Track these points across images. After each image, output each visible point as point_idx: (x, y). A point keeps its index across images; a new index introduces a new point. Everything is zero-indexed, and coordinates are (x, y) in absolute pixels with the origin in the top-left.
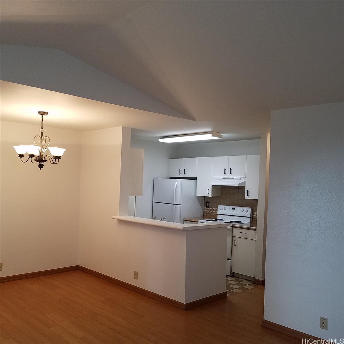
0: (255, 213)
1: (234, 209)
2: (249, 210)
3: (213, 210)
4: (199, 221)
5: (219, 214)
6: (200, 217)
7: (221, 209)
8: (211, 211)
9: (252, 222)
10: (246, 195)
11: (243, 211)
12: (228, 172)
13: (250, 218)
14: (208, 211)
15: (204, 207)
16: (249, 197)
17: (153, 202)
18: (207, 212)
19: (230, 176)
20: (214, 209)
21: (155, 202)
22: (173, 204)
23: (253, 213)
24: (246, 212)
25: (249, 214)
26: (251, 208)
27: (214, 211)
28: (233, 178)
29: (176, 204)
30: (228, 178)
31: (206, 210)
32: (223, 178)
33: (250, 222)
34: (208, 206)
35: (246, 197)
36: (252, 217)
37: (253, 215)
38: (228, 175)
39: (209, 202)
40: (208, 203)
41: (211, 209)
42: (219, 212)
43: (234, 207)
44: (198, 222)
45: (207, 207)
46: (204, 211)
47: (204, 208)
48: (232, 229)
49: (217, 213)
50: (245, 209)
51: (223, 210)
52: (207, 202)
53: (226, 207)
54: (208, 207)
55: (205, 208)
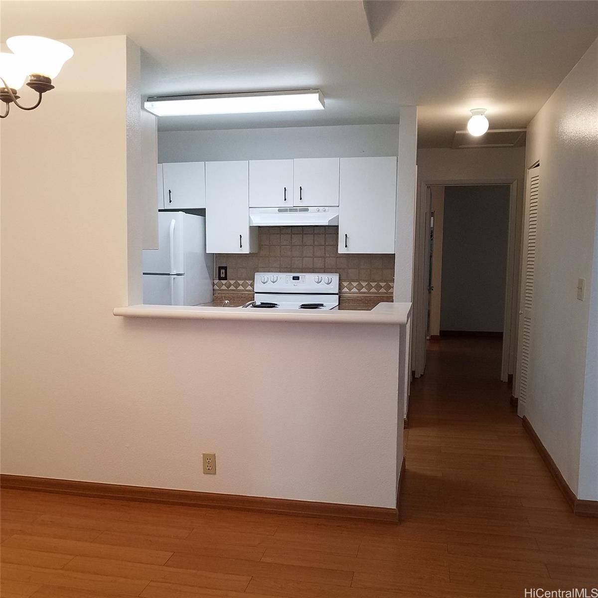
1: (296, 278)
2: (336, 278)
3: (237, 285)
5: (256, 293)
7: (263, 280)
8: (232, 288)
10: (341, 245)
11: (321, 281)
12: (292, 195)
13: (337, 296)
14: (224, 287)
15: (213, 280)
16: (348, 250)
18: (223, 290)
19: (298, 203)
20: (241, 282)
22: (169, 274)
24: (328, 283)
25: (333, 287)
26: (337, 274)
27: (241, 288)
28: (305, 209)
29: (175, 272)
30: (293, 210)
31: (220, 287)
32: (280, 211)
34: (223, 276)
35: (342, 250)
38: (292, 202)
39: (225, 268)
40: (223, 271)
41: (232, 282)
42: (259, 287)
43: (296, 275)
45: (220, 278)
46: (213, 289)
47: (213, 282)
50: (325, 277)
51: (270, 282)
52: (220, 268)
54: (225, 278)
55: (216, 281)
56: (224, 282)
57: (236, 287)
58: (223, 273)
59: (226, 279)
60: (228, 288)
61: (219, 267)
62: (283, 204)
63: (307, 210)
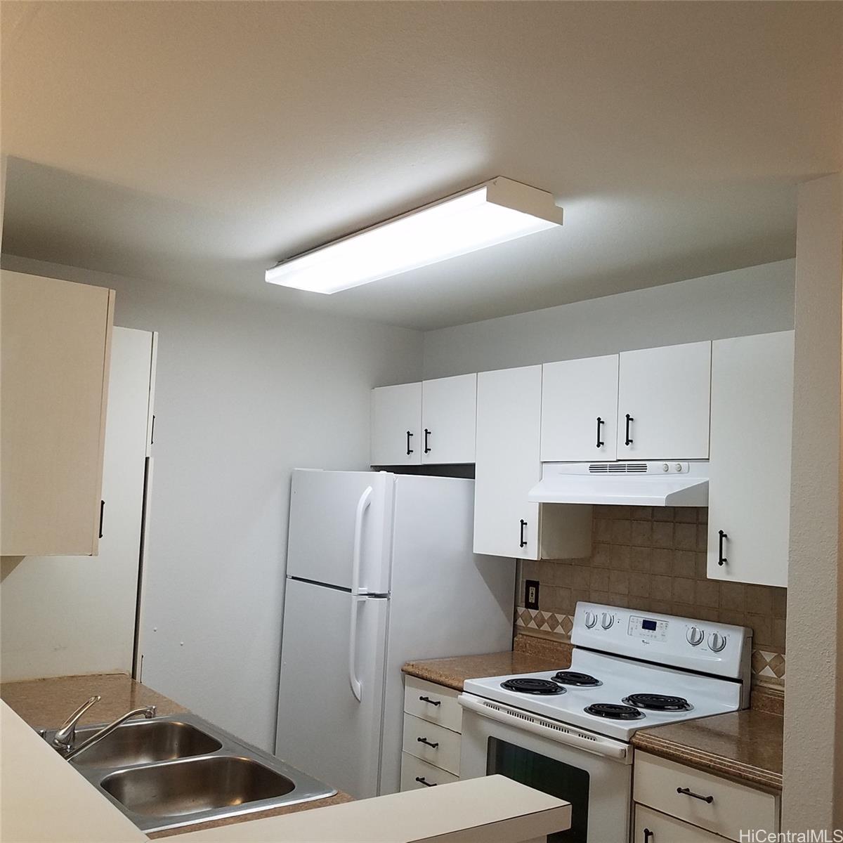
0: (768, 656)
1: (649, 625)
2: (735, 639)
3: (554, 623)
4: (470, 683)
5: (579, 647)
6: (495, 654)
7: (587, 621)
8: (546, 627)
9: (749, 708)
10: (712, 557)
11: (699, 642)
12: (615, 433)
13: (738, 685)
14: (533, 625)
15: (516, 606)
16: (728, 573)
17: (286, 576)
18: (531, 630)
19: (626, 453)
20: (560, 617)
21: (293, 578)
22: (351, 591)
23: (753, 656)
24: (717, 649)
25: (730, 660)
26: (742, 628)
27: (559, 630)
28: (638, 467)
29: (365, 590)
30: (617, 467)
31: (525, 621)
32: (593, 469)
33: (735, 707)
34: (532, 600)
35: (714, 571)
36: (747, 681)
37: (753, 667)
38: (615, 450)
39: (536, 584)
40: (532, 590)
41: (547, 615)
42: (579, 635)
43: (650, 617)
44: (461, 690)
45: (528, 605)
46: (515, 626)
47: (516, 612)
48: (628, 760)
49: (569, 638)
50: (709, 630)
51: (599, 625)
52: (530, 584)
53: (611, 612)
54: (535, 606)
55: (521, 610)
56: (533, 612)
57: (553, 627)
58: (532, 594)
59: (537, 609)
60: (539, 626)
61: (528, 582)
62: (598, 455)
63: (642, 469)
